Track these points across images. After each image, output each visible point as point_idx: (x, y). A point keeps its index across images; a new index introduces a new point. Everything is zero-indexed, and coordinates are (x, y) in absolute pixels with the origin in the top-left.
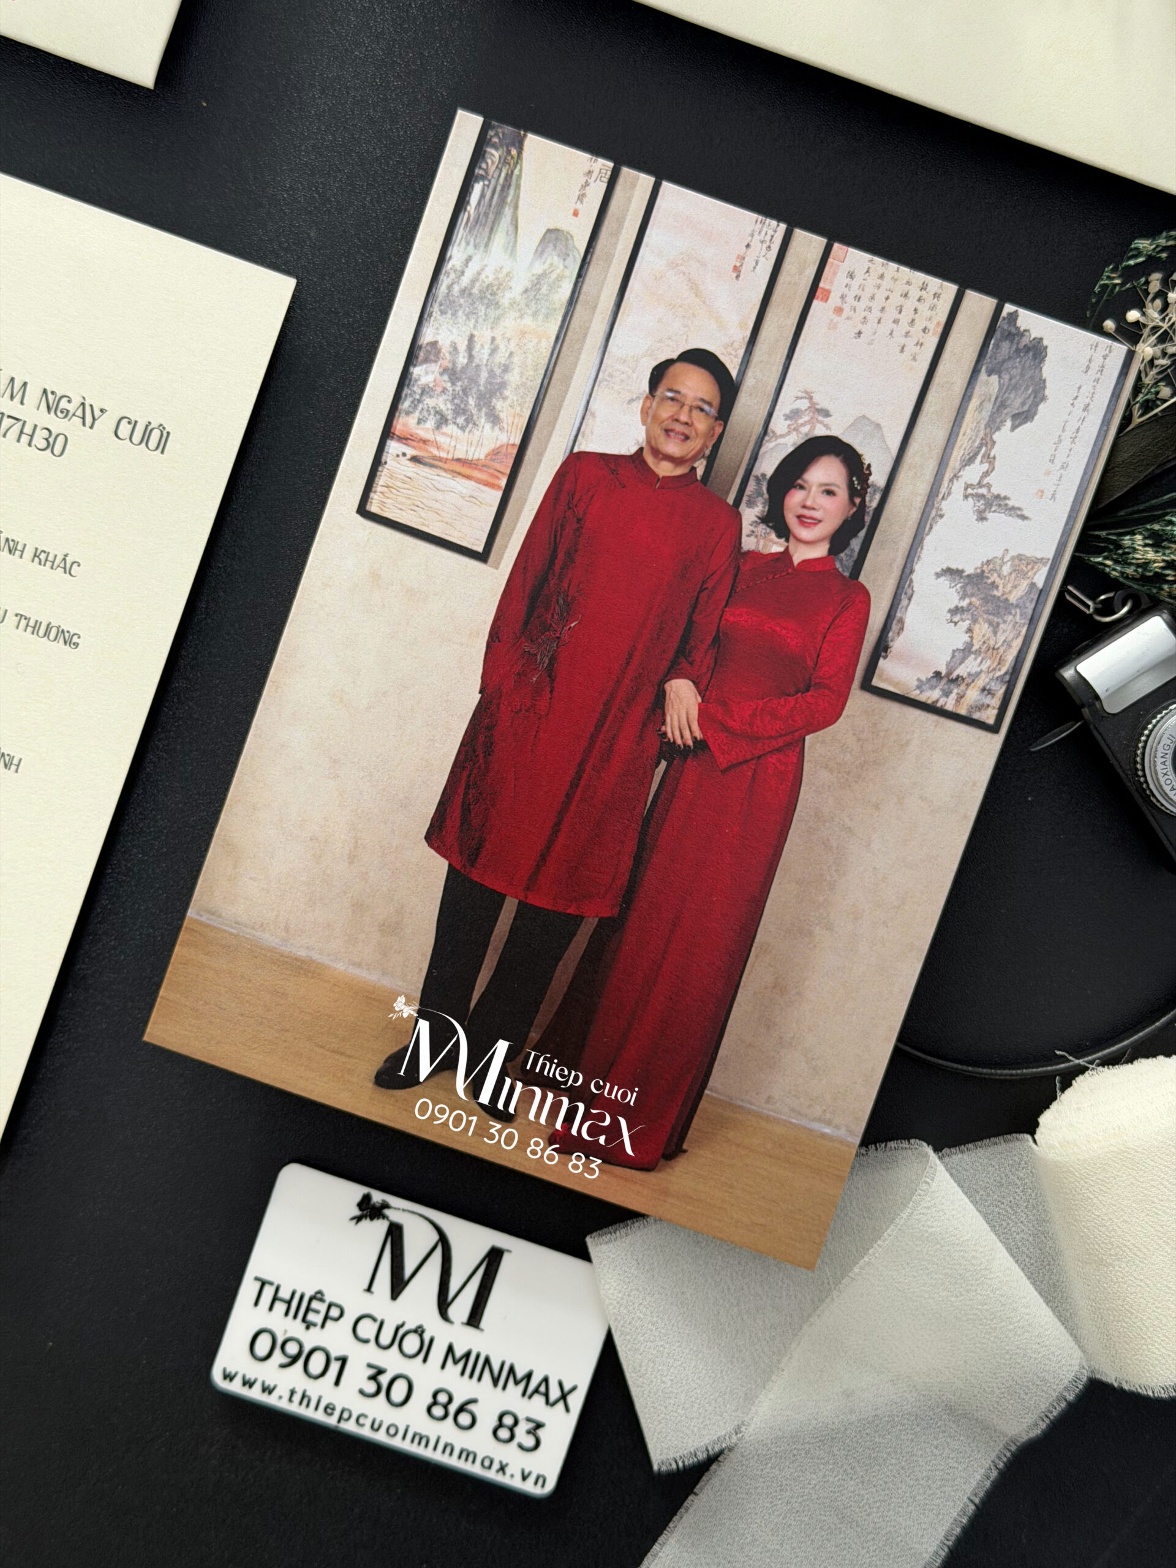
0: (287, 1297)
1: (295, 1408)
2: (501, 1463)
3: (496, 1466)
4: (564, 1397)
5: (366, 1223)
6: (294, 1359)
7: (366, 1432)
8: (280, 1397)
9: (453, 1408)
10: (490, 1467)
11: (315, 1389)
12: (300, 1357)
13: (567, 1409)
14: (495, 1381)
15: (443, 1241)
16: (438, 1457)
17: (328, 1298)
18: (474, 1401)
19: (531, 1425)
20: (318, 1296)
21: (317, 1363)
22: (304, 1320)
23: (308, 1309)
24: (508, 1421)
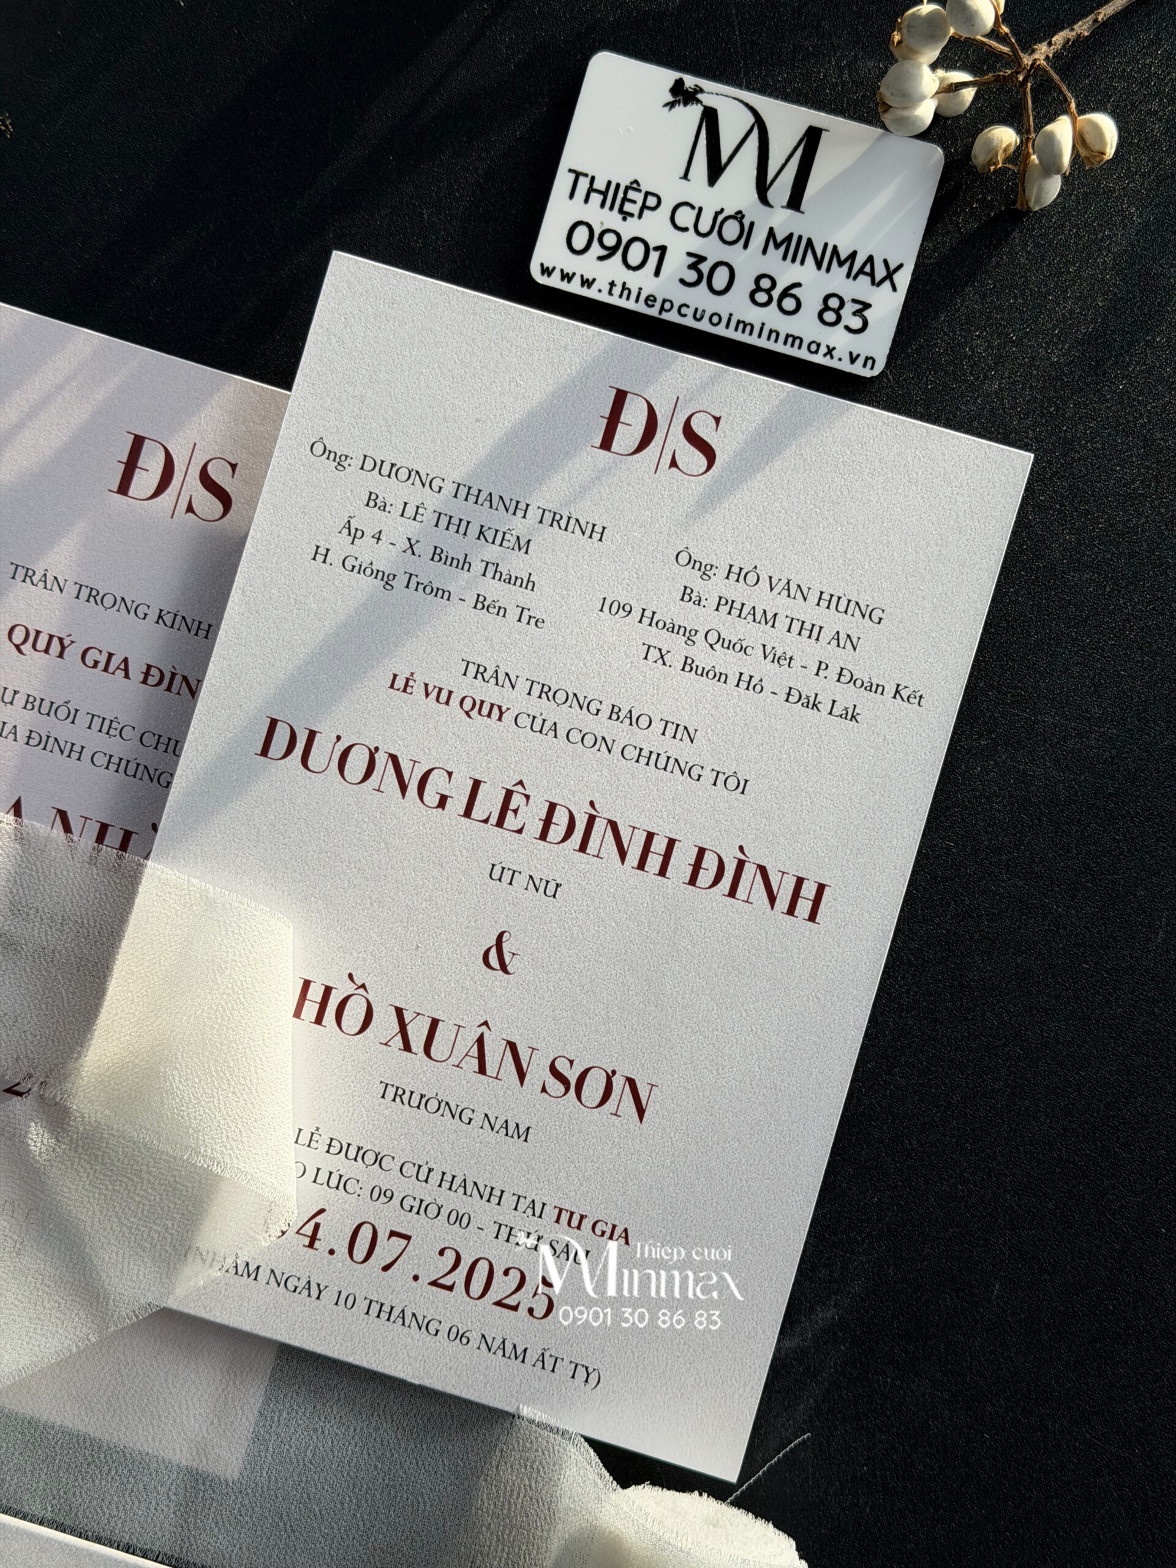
0: (603, 188)
1: (615, 300)
2: (828, 347)
3: (823, 350)
4: (890, 276)
5: (680, 109)
6: (612, 251)
7: (689, 322)
8: (600, 291)
9: (776, 294)
10: (816, 352)
11: (635, 280)
12: (618, 249)
13: (894, 289)
14: (819, 265)
15: (760, 123)
16: (763, 343)
17: (644, 188)
18: (798, 285)
19: (858, 307)
20: (635, 185)
21: (636, 254)
22: (621, 211)
23: (625, 199)
24: (834, 303)
